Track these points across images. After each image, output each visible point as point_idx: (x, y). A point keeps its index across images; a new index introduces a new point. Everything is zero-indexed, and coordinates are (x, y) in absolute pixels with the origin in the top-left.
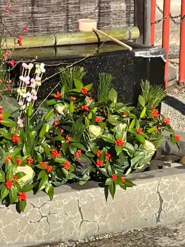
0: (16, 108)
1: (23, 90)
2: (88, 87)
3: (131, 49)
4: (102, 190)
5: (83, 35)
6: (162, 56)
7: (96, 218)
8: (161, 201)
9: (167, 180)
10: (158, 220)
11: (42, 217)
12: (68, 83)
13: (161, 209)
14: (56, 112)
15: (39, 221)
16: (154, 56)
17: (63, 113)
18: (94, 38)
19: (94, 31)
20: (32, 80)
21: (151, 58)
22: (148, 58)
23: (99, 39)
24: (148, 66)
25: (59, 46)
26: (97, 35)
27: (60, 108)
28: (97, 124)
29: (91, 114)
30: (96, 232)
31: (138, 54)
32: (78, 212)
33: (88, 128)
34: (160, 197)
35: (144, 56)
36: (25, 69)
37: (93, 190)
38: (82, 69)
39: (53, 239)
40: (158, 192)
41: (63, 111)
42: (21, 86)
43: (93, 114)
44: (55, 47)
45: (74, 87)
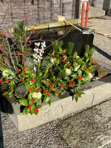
0: (33, 64)
1: (35, 55)
2: (65, 51)
3: (81, 30)
4: (71, 97)
5: (59, 23)
6: (93, 33)
7: (69, 108)
8: (94, 96)
9: (97, 88)
10: (92, 103)
11: (46, 113)
12: (55, 48)
13: (93, 99)
14: (50, 62)
15: (44, 115)
16: (90, 33)
17: (53, 63)
18: (64, 24)
19: (64, 21)
20: (40, 50)
21: (89, 34)
22: (88, 34)
23: (66, 24)
24: (88, 38)
25: (50, 28)
26: (65, 23)
27: (52, 60)
28: (69, 68)
29: (66, 64)
30: (68, 113)
31: (84, 33)
32: (61, 108)
33: (65, 70)
34: (94, 95)
35: (86, 34)
36: (36, 46)
37: (68, 98)
38: (61, 42)
39: (51, 120)
40: (93, 93)
41: (54, 62)
42: (35, 53)
43: (67, 64)
44: (48, 28)
45: (58, 51)
